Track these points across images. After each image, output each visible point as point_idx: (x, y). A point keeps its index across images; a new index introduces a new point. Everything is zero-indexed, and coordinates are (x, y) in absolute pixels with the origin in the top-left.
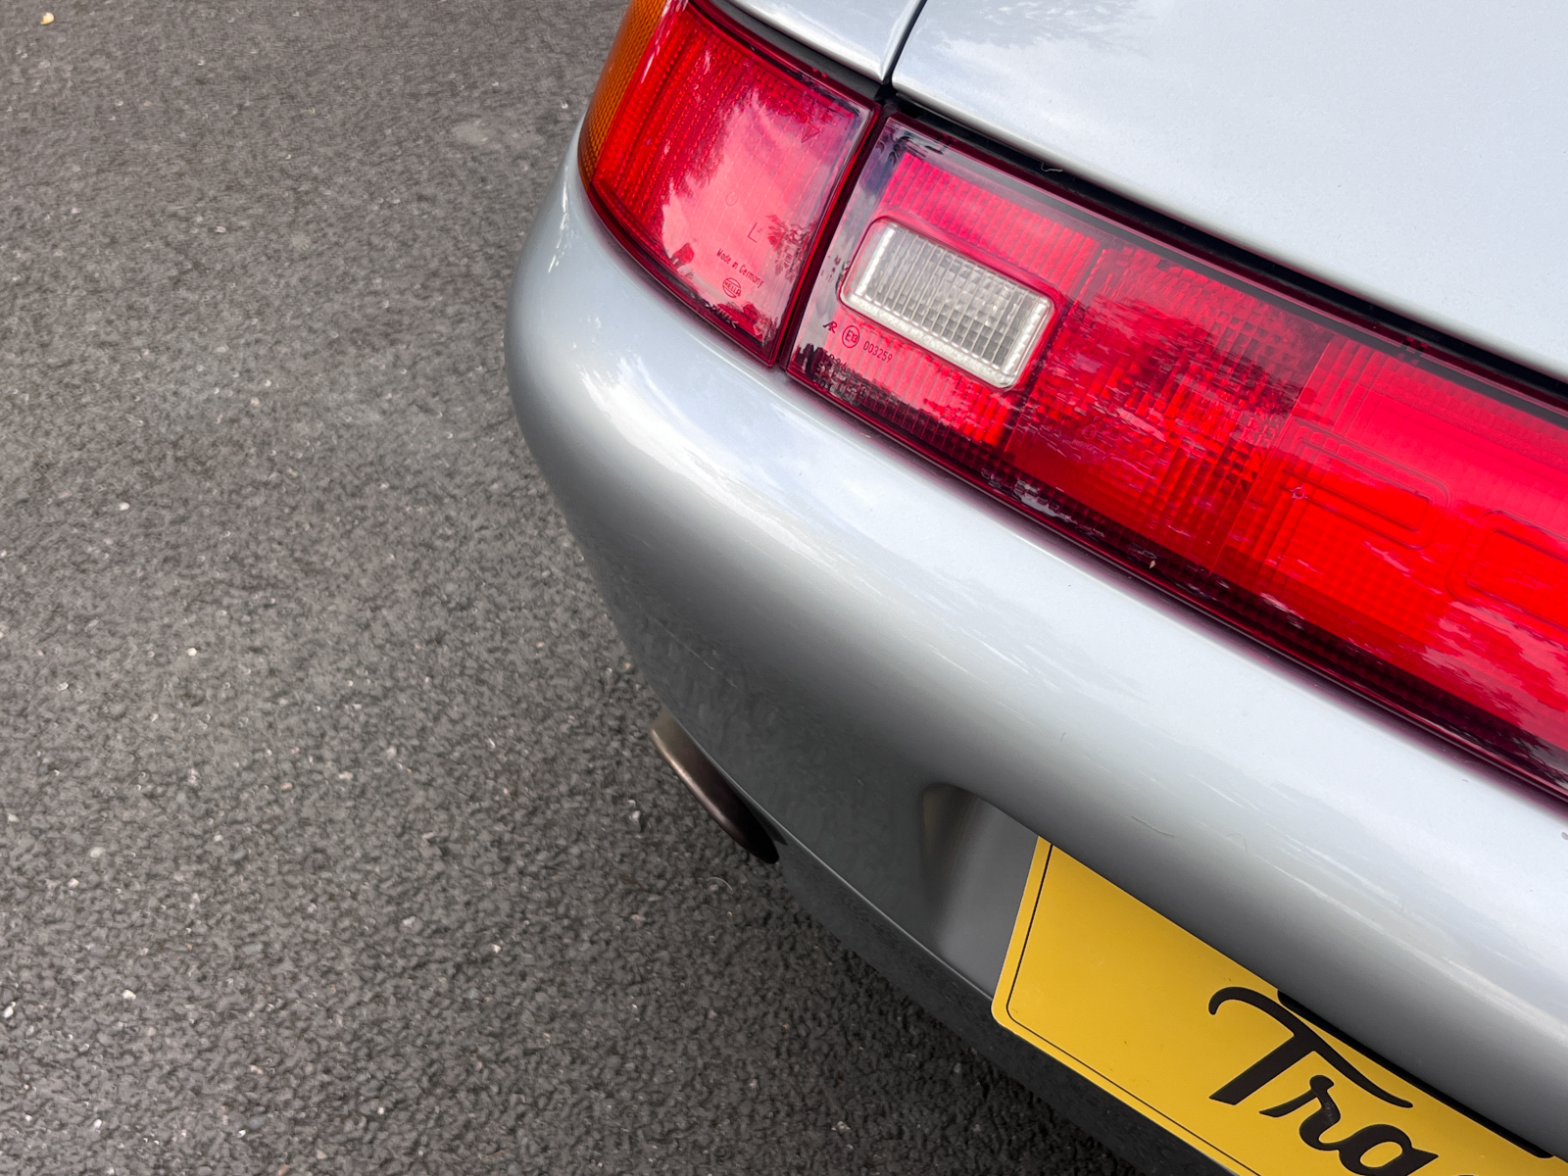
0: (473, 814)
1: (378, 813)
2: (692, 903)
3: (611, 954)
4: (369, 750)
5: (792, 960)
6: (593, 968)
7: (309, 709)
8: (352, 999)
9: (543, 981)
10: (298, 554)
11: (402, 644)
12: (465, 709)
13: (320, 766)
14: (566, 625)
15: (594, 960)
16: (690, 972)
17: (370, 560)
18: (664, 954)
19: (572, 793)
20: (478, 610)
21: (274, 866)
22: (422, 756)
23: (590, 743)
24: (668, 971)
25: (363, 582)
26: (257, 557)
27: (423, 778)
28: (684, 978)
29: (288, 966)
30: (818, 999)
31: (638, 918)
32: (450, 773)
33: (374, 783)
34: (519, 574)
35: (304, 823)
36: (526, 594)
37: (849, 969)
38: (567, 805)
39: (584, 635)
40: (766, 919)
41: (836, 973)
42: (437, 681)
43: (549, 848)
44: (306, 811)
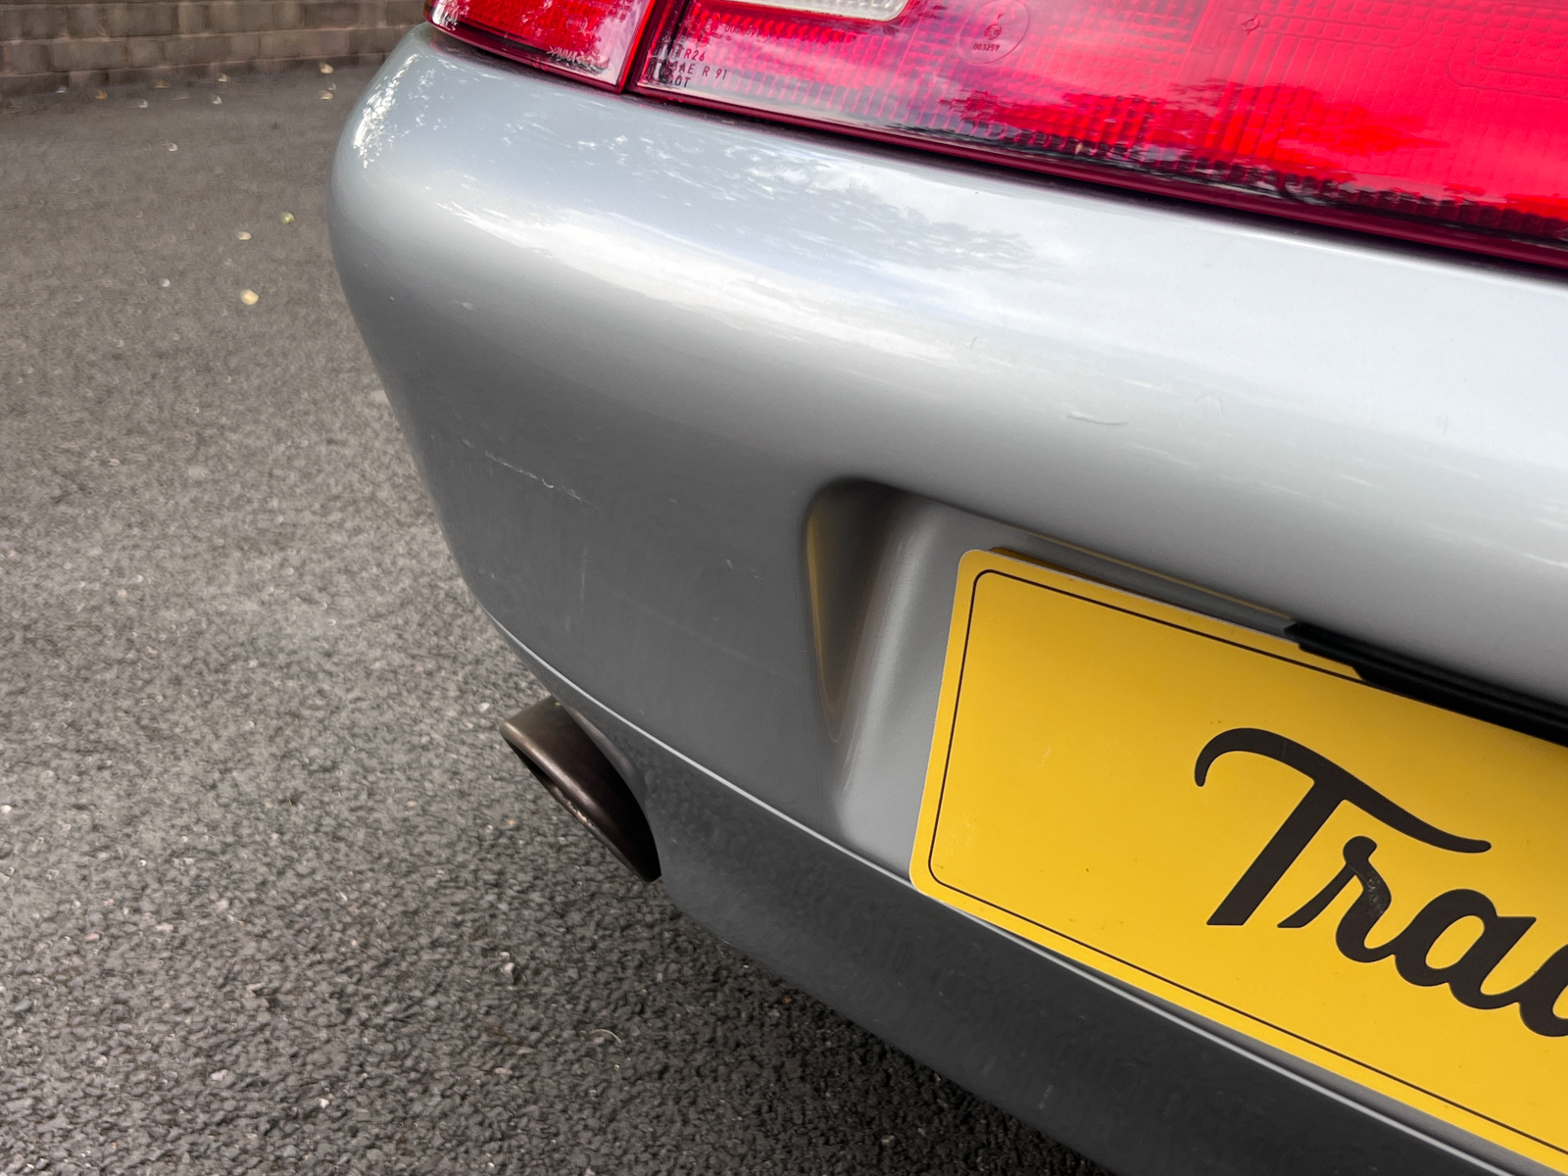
0: (311, 965)
1: (198, 964)
2: (570, 1056)
3: (466, 1109)
4: (197, 902)
5: (692, 1115)
6: (443, 1124)
7: (133, 863)
9: (377, 1137)
10: (145, 722)
11: (251, 803)
12: (315, 863)
13: (136, 918)
14: (443, 786)
15: (444, 1115)
16: (564, 1127)
17: (226, 727)
18: (532, 1108)
19: (434, 945)
20: (343, 773)
21: (63, 1018)
22: (259, 908)
23: (460, 896)
24: (536, 1127)
25: (215, 747)
26: (98, 724)
27: (257, 930)
28: (556, 1135)
29: (61, 1122)
30: (722, 1155)
31: (503, 1071)
32: (290, 925)
33: (198, 935)
34: (395, 740)
35: (107, 974)
36: (400, 758)
37: (763, 1123)
38: (426, 956)
39: (462, 794)
40: (661, 1074)
41: (746, 1128)
42: (287, 838)
43: (400, 1000)
44: (112, 962)
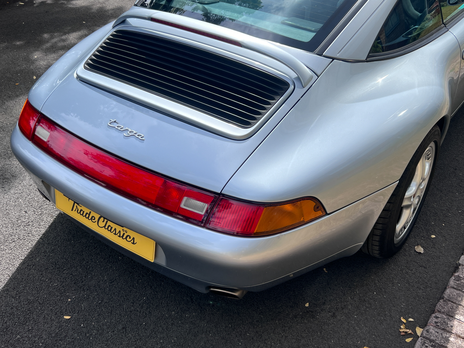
0: (31, 208)
1: (17, 208)
4: (18, 200)
6: (44, 226)
7: (10, 195)
8: (10, 230)
10: (12, 174)
11: (25, 186)
12: (33, 194)
13: (10, 202)
17: (23, 174)
22: (25, 201)
25: (21, 178)
26: (5, 175)
27: (25, 203)
32: (29, 203)
33: (17, 204)
35: (6, 210)
42: (30, 191)
44: (7, 208)
